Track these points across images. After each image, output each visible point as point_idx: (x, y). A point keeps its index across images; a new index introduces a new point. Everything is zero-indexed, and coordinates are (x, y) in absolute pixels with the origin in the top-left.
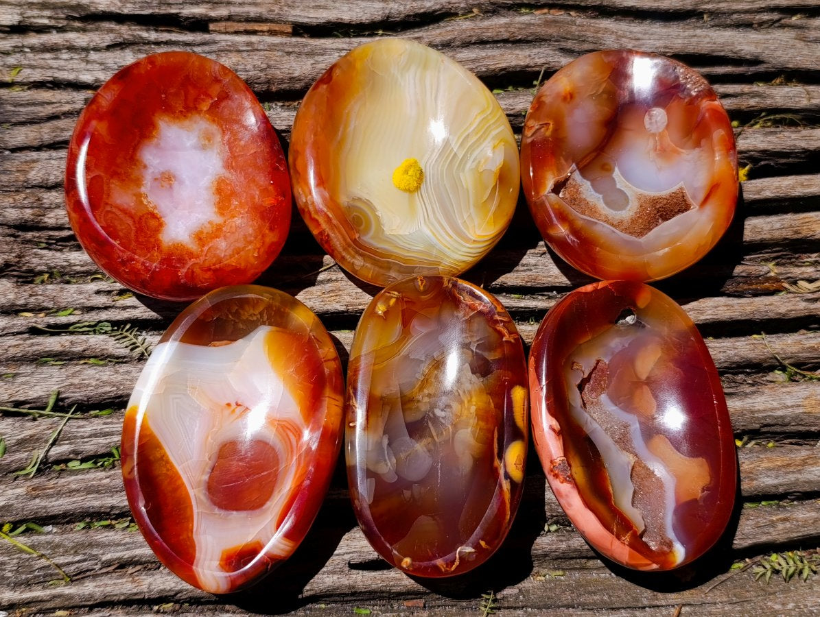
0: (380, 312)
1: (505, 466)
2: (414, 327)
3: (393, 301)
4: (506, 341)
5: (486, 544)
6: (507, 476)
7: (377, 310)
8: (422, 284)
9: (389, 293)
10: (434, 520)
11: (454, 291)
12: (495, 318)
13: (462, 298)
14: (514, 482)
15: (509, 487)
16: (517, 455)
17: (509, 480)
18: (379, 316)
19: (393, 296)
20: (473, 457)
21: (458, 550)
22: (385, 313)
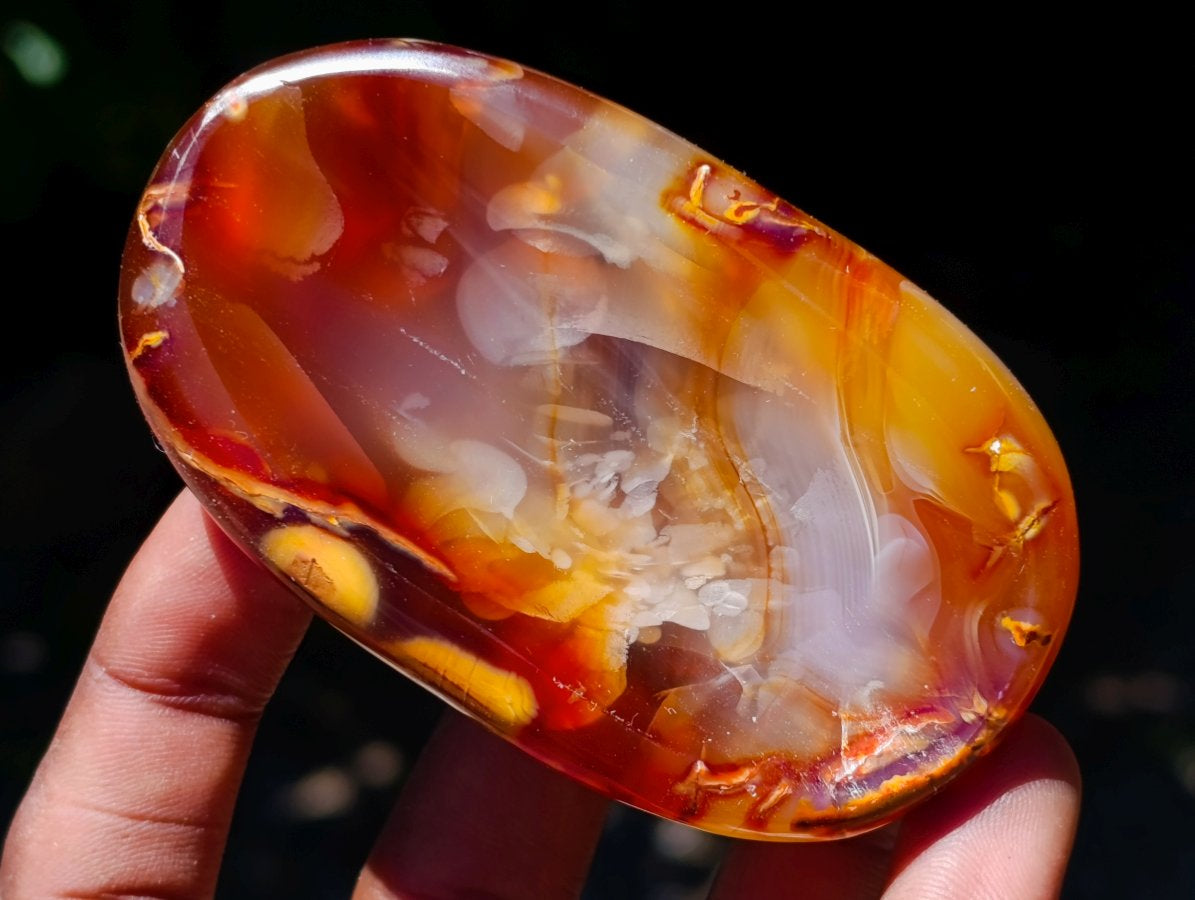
0: (995, 446)
1: (325, 529)
2: (906, 534)
3: (1010, 506)
4: (690, 768)
5: (148, 348)
6: (295, 517)
7: (1011, 443)
8: (1019, 629)
9: (1046, 511)
10: (314, 258)
11: (945, 717)
12: (784, 781)
13: (910, 729)
14: (267, 529)
15: (260, 504)
16: (338, 583)
17: (279, 514)
18: (986, 437)
19: (1029, 519)
20: (424, 474)
21: (179, 262)
22: (986, 459)
